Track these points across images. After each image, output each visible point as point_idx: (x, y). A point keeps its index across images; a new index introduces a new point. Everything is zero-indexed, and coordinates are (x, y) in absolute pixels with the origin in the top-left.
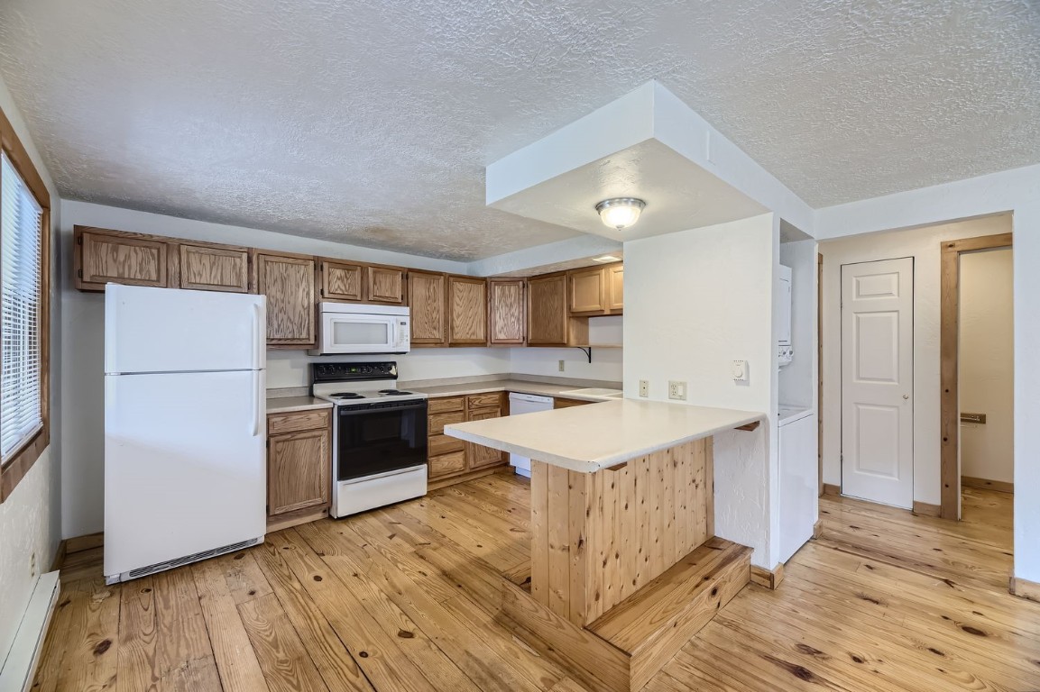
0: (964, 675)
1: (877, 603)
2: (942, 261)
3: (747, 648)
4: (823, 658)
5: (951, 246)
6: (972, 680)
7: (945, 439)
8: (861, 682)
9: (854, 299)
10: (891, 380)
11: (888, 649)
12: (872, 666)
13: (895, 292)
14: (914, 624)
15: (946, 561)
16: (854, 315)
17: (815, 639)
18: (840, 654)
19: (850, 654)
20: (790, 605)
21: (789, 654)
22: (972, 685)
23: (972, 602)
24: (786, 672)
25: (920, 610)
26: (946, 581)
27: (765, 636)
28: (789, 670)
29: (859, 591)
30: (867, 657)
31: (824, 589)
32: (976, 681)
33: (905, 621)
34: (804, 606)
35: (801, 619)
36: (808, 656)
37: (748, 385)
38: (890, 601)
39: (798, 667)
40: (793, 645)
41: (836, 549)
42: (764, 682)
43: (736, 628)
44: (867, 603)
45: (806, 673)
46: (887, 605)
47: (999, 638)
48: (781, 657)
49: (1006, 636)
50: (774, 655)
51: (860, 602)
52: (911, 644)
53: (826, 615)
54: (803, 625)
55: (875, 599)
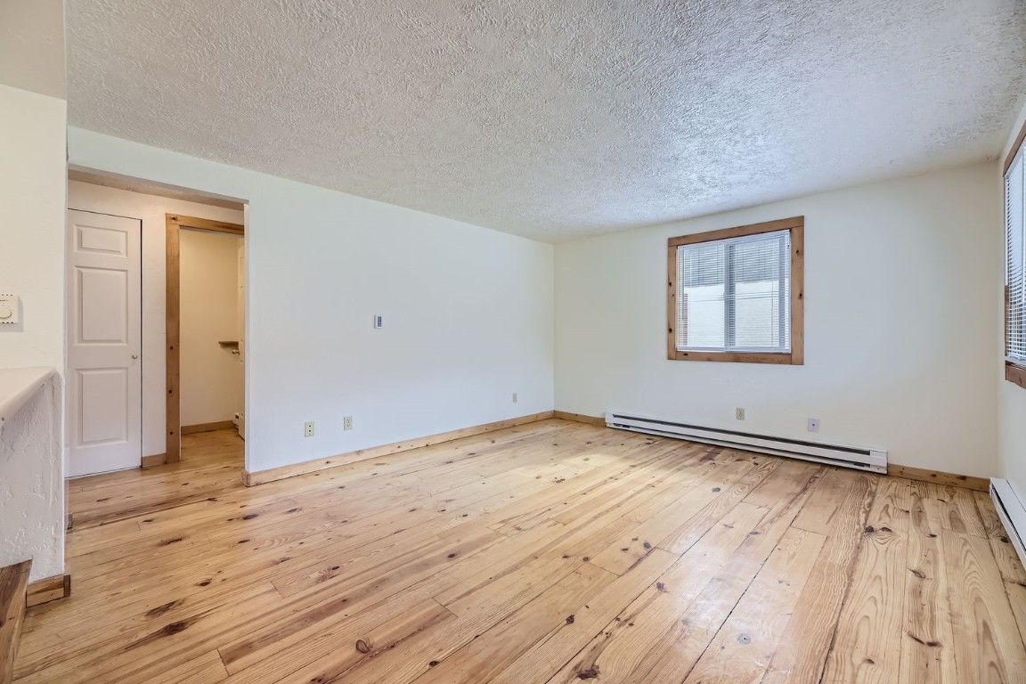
0: (268, 543)
1: (180, 540)
2: (167, 231)
3: (99, 661)
4: (180, 604)
5: (174, 219)
6: (273, 542)
7: (170, 392)
8: (221, 594)
9: (75, 250)
10: (119, 341)
11: (217, 561)
12: (219, 578)
13: (123, 251)
14: (216, 536)
15: (197, 488)
16: (76, 269)
17: (158, 597)
18: (189, 591)
19: (197, 585)
20: (105, 594)
21: (148, 628)
22: (276, 544)
23: (235, 502)
24: (160, 641)
25: (213, 525)
26: (209, 499)
27: (105, 636)
28: (161, 637)
29: (159, 541)
30: (209, 577)
31: (125, 560)
32: (276, 541)
33: (210, 537)
34: (120, 584)
35: (127, 595)
36: (165, 614)
37: (21, 330)
38: (187, 532)
39: (166, 628)
40: (143, 618)
41: (102, 525)
42: (149, 666)
43: (61, 659)
44: (172, 545)
45: (178, 625)
46: (188, 537)
47: (264, 512)
48: (142, 635)
49: (266, 509)
50: (134, 640)
51: (167, 547)
52: (226, 548)
53: (149, 576)
54: (136, 598)
55: (176, 538)
